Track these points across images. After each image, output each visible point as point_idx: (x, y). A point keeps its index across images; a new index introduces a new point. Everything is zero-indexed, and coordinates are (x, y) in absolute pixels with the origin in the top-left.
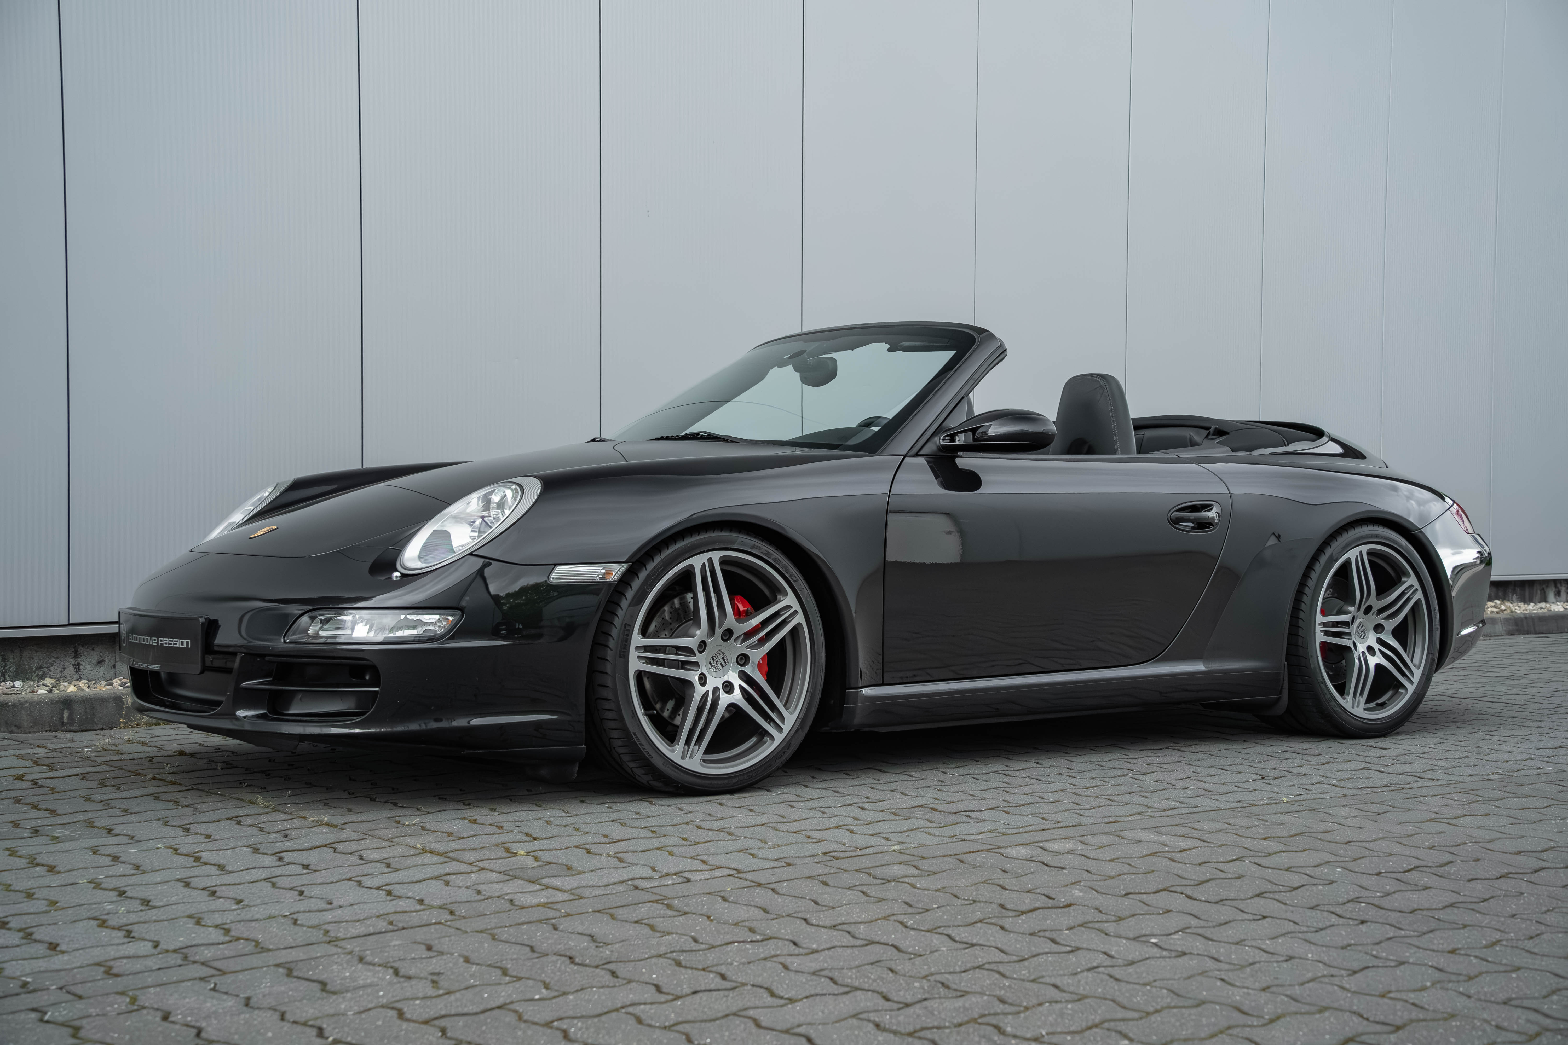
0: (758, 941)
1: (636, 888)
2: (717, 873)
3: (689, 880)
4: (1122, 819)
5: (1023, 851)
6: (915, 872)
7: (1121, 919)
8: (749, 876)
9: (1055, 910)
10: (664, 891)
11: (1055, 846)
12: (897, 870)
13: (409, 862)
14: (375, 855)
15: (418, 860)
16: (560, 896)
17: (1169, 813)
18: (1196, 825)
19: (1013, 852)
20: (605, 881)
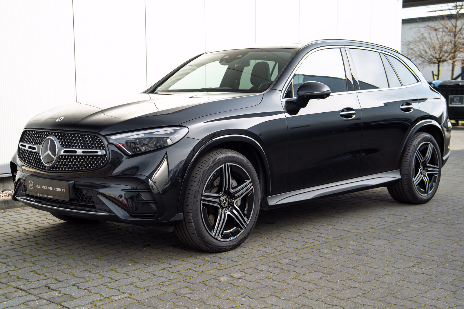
2: (123, 296)
3: (113, 301)
5: (225, 278)
6: (190, 291)
8: (133, 297)
11: (236, 275)
12: (183, 291)
13: (14, 295)
15: (17, 294)
18: (281, 262)
19: (222, 279)
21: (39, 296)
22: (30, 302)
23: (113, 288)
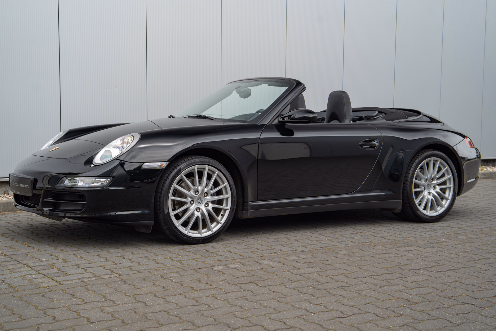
0: (103, 301)
1: (82, 281)
2: (112, 276)
3: (101, 278)
4: (266, 255)
5: (220, 268)
6: (177, 275)
7: (227, 293)
8: (121, 277)
9: (208, 290)
10: (89, 283)
11: (232, 266)
12: (172, 275)
13: (19, 270)
14: (10, 267)
15: (22, 269)
16: (55, 284)
17: (285, 253)
18: (287, 258)
19: (216, 268)
20: (73, 278)
21: (40, 271)
22: (28, 276)
23: (109, 269)
